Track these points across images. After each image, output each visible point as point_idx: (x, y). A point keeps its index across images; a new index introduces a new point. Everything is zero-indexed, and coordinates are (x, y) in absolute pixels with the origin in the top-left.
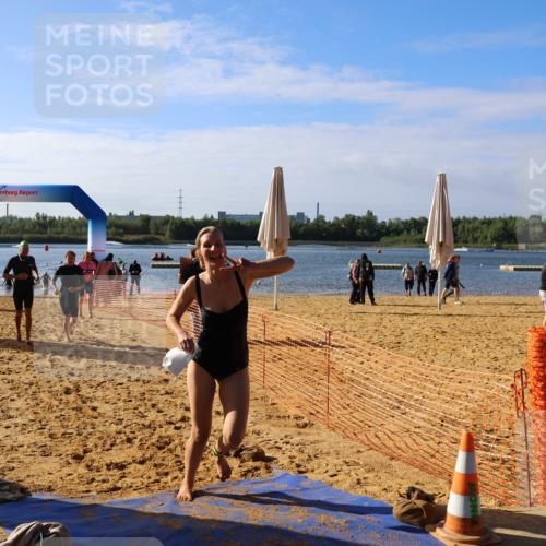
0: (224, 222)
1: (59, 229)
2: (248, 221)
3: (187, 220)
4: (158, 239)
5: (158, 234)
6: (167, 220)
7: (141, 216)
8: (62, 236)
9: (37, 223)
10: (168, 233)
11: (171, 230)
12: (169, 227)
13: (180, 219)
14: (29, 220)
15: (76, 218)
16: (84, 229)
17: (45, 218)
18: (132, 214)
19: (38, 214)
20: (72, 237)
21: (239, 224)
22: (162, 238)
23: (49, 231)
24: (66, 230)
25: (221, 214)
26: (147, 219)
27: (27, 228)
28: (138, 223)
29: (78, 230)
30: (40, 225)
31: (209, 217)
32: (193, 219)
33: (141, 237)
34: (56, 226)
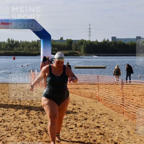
0: (115, 43)
1: (21, 48)
2: (130, 42)
3: (94, 42)
4: (77, 53)
5: (77, 50)
6: (82, 42)
7: (67, 40)
8: (22, 52)
9: (8, 44)
10: (82, 50)
11: (84, 48)
12: (83, 46)
13: (90, 41)
14: (4, 43)
15: (31, 42)
16: (35, 48)
17: (13, 41)
18: (62, 39)
19: (9, 39)
20: (28, 52)
21: (124, 43)
22: (79, 53)
23: (15, 49)
24: (25, 49)
25: (113, 38)
26: (70, 42)
27: (2, 47)
28: (66, 44)
29: (31, 48)
30: (10, 45)
31: (107, 40)
32: (97, 41)
33: (67, 52)
34: (19, 46)
